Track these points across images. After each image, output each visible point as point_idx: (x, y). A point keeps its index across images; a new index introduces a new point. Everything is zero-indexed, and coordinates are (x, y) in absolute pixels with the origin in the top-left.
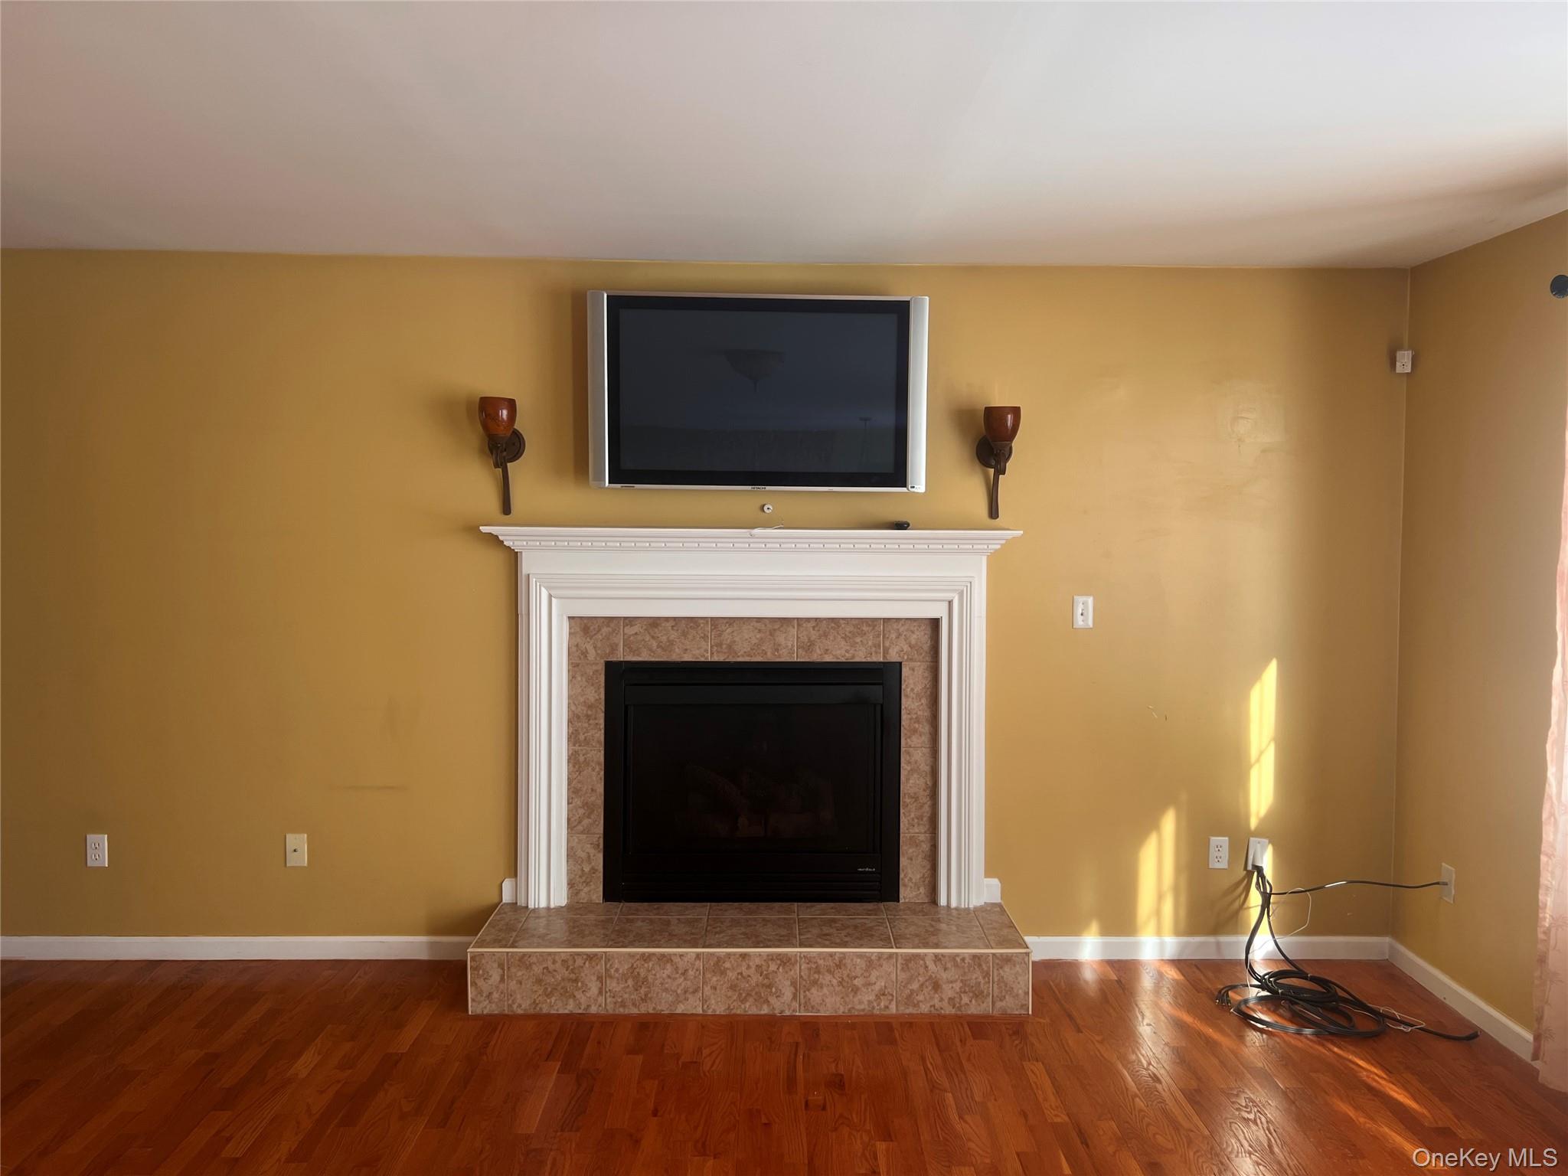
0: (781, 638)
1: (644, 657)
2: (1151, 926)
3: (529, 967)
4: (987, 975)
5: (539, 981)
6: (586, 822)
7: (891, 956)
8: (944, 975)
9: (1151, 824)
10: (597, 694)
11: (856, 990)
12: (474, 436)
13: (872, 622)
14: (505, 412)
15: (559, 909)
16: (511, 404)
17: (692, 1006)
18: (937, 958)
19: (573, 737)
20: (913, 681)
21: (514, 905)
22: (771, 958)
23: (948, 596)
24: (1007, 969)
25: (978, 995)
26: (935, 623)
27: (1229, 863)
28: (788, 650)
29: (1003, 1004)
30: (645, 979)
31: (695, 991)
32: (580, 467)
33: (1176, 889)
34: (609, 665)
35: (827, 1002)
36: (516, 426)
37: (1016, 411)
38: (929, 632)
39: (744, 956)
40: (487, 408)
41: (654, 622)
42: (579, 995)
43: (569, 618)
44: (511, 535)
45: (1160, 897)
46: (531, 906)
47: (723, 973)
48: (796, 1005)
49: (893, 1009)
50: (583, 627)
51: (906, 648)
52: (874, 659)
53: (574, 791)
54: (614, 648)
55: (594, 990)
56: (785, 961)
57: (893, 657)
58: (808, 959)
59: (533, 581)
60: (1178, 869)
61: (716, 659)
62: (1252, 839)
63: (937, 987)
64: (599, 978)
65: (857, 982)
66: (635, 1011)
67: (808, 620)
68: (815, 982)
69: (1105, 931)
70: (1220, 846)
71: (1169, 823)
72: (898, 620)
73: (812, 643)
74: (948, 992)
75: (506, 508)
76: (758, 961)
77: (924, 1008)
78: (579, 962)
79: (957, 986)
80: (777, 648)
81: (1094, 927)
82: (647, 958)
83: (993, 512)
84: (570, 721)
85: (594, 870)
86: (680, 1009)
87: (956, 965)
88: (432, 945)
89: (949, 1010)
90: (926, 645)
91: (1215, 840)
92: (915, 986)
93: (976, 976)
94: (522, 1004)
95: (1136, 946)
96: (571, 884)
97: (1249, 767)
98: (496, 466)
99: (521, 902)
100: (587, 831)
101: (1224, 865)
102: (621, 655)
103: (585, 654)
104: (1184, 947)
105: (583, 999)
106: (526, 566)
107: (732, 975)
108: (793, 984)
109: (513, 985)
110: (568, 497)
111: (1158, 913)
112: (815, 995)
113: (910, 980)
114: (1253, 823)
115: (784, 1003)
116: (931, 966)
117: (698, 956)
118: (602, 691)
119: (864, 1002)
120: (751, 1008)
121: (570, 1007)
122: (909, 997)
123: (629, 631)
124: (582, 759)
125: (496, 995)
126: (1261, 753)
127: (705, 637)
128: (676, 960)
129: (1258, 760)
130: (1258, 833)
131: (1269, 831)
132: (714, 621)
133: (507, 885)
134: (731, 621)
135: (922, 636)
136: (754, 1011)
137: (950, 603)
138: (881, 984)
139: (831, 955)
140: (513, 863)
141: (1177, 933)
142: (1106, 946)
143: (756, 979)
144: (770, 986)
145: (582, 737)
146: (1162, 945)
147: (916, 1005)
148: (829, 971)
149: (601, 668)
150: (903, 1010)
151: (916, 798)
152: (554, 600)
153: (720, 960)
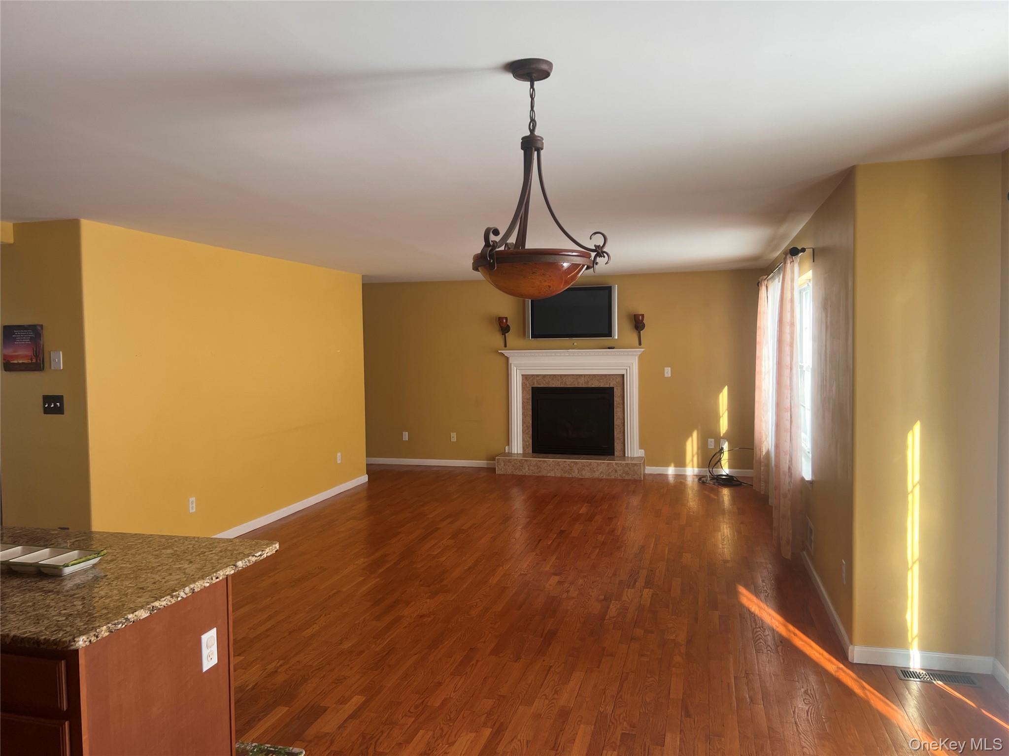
0: (579, 380)
1: (542, 386)
2: (691, 465)
3: (511, 462)
4: (630, 469)
5: (513, 466)
6: (527, 431)
7: (603, 463)
8: (618, 469)
9: (690, 434)
10: (529, 396)
11: (594, 471)
12: (497, 327)
13: (605, 375)
14: (505, 321)
15: (520, 454)
16: (506, 318)
17: (552, 474)
18: (616, 464)
19: (523, 408)
20: (617, 392)
21: (509, 453)
22: (572, 462)
23: (626, 368)
24: (635, 467)
25: (628, 474)
26: (623, 375)
27: (715, 446)
28: (582, 384)
29: (635, 477)
30: (540, 467)
31: (552, 470)
32: (524, 334)
33: (698, 453)
34: (532, 388)
35: (587, 474)
36: (508, 323)
37: (643, 315)
38: (622, 378)
39: (565, 462)
40: (500, 319)
41: (544, 376)
42: (523, 470)
43: (522, 375)
44: (506, 353)
45: (693, 456)
46: (513, 452)
47: (560, 465)
48: (578, 475)
49: (604, 477)
50: (525, 377)
51: (615, 383)
52: (606, 386)
53: (524, 423)
54: (534, 384)
55: (527, 469)
56: (576, 463)
57: (612, 386)
58: (582, 463)
59: (512, 365)
60: (698, 448)
61: (561, 386)
62: (721, 440)
63: (616, 471)
64: (528, 466)
65: (595, 469)
66: (537, 475)
67: (587, 375)
68: (584, 469)
69: (675, 466)
70: (711, 443)
71: (695, 434)
72: (613, 375)
73: (588, 382)
74: (619, 473)
75: (506, 346)
76: (569, 463)
77: (613, 477)
78: (523, 461)
79: (622, 471)
80: (578, 383)
81: (673, 465)
82: (540, 461)
83: (640, 344)
84: (522, 403)
85: (529, 444)
86: (549, 475)
87: (621, 466)
88: (487, 463)
89: (620, 478)
90: (621, 382)
91: (710, 440)
92: (610, 471)
93: (627, 469)
94: (509, 472)
95: (685, 471)
96: (523, 448)
97: (720, 418)
98: (503, 335)
99: (510, 452)
100: (527, 434)
101: (713, 447)
102: (536, 385)
103: (526, 385)
104: (700, 472)
105: (524, 471)
106: (510, 361)
107: (562, 466)
108: (578, 469)
109: (507, 467)
110: (521, 342)
111: (692, 460)
112: (583, 473)
113: (608, 470)
114: (722, 435)
115: (575, 474)
116: (615, 466)
117: (553, 461)
118: (531, 395)
119: (597, 475)
120: (567, 475)
121: (521, 473)
122: (609, 474)
123: (538, 378)
124: (526, 414)
125: (503, 469)
126: (723, 414)
127: (558, 380)
128: (548, 462)
129: (722, 416)
130: (723, 438)
131: (727, 437)
132: (561, 375)
133: (507, 448)
134: (565, 375)
135: (619, 379)
136: (568, 476)
137: (627, 370)
138: (601, 470)
139: (588, 462)
140: (508, 441)
141: (698, 467)
142: (675, 470)
143: (568, 467)
144: (571, 470)
145: (526, 408)
146: (694, 470)
147: (611, 476)
148: (587, 466)
149: (531, 388)
150: (608, 477)
151: (619, 426)
152: (518, 370)
153: (558, 462)
